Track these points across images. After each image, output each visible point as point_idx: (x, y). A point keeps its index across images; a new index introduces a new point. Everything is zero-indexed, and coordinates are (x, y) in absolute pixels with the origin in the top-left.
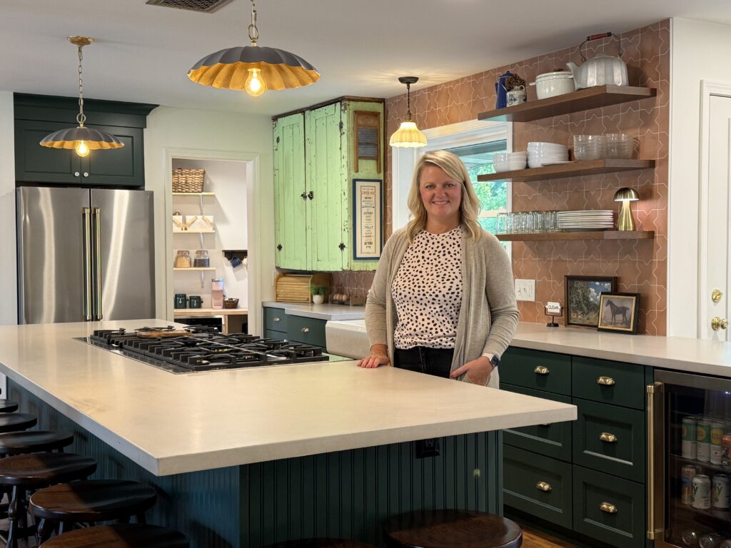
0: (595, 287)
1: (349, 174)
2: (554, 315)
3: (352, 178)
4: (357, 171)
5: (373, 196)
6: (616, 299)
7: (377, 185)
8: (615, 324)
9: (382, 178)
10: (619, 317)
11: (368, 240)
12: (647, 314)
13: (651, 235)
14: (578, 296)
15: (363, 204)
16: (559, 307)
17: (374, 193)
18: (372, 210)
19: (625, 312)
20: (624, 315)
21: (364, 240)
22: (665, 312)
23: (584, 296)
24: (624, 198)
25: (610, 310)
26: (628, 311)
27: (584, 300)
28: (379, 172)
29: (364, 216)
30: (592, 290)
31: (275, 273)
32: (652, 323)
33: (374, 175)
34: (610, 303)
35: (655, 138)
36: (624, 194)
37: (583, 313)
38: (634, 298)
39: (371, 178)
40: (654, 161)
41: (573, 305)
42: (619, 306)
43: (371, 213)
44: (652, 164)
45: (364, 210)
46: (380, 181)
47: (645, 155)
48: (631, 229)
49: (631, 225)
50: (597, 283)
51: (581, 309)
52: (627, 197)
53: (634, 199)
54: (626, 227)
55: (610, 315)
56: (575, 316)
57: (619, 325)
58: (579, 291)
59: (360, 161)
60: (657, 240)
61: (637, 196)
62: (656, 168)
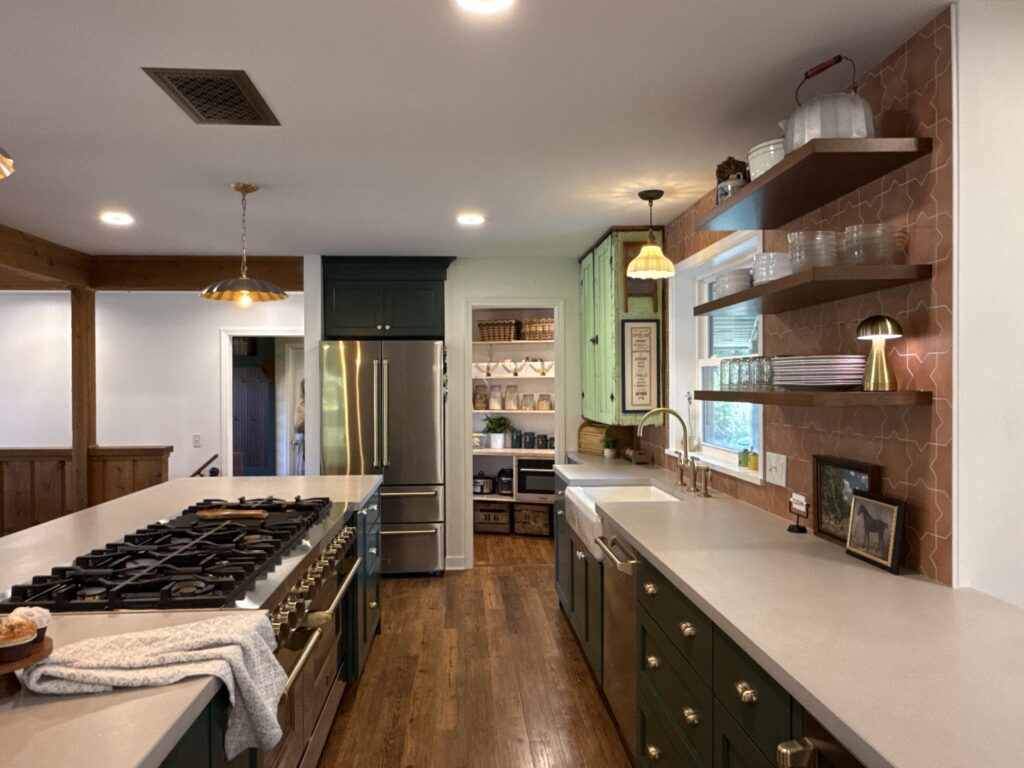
0: (850, 478)
1: (617, 315)
2: (799, 515)
3: (621, 318)
4: (626, 311)
5: (647, 339)
6: (872, 505)
7: (653, 326)
8: (867, 547)
9: (660, 318)
10: (874, 537)
11: (640, 390)
12: (922, 539)
13: (926, 399)
14: (830, 489)
15: (635, 348)
16: (805, 503)
17: (649, 335)
18: (646, 355)
19: (883, 529)
20: (881, 536)
21: (635, 390)
22: (949, 541)
23: (837, 491)
24: (872, 333)
25: (862, 523)
26: (886, 530)
27: (837, 496)
28: (656, 310)
29: (635, 363)
30: (847, 483)
31: (581, 421)
32: (929, 556)
33: (649, 313)
34: (863, 510)
35: (931, 225)
36: (872, 328)
37: (836, 518)
38: (896, 509)
39: (645, 318)
40: (930, 266)
41: (825, 503)
42: (875, 518)
43: (645, 359)
44: (925, 272)
45: (636, 355)
46: (657, 321)
47: (916, 259)
48: (887, 389)
49: (887, 381)
50: (852, 473)
51: (834, 511)
52: (877, 333)
53: (891, 336)
54: (876, 384)
55: (862, 531)
56: (827, 521)
57: (874, 551)
58: (831, 481)
59: (630, 299)
60: (937, 408)
61: (898, 329)
62: (934, 279)
